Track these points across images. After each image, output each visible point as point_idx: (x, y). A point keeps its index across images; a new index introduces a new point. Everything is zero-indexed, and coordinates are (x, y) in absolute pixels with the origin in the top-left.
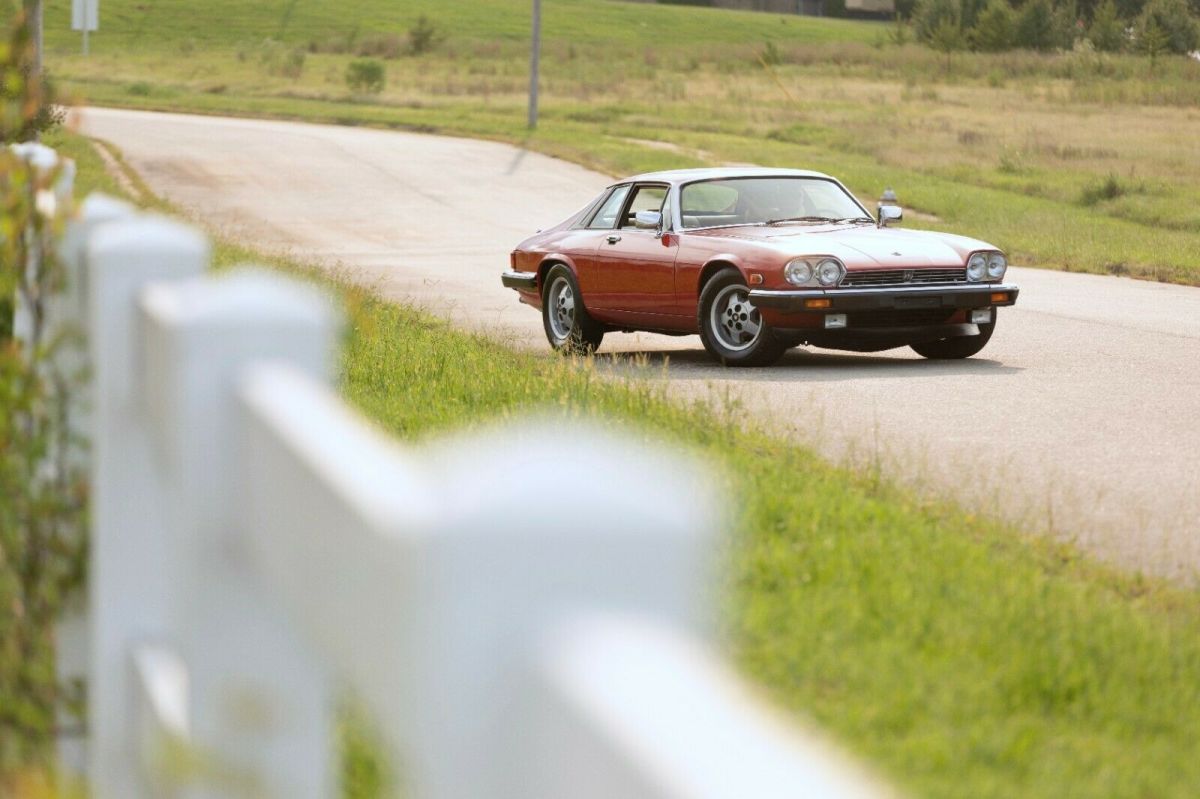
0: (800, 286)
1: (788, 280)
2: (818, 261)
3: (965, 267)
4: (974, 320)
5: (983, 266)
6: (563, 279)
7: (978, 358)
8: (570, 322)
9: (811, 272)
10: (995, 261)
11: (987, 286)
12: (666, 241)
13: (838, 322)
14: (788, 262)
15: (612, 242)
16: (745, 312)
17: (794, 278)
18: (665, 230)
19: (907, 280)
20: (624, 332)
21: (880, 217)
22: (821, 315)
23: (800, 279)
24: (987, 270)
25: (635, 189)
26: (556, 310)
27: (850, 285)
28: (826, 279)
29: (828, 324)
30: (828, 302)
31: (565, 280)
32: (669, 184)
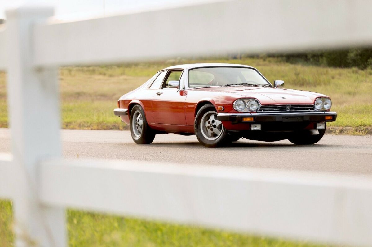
0: (239, 111)
1: (235, 108)
2: (249, 100)
3: (314, 104)
4: (317, 128)
5: (322, 104)
6: (138, 111)
7: (318, 144)
8: (141, 131)
9: (245, 105)
10: (327, 102)
11: (323, 113)
12: (182, 93)
13: (257, 128)
14: (235, 100)
15: (159, 94)
16: (216, 124)
17: (238, 108)
18: (181, 88)
19: (288, 109)
20: (164, 134)
21: (274, 84)
22: (250, 124)
23: (240, 108)
24: (323, 106)
25: (169, 73)
26: (135, 124)
27: (263, 111)
28: (252, 109)
29: (252, 129)
30: (252, 119)
31: (140, 112)
32: (183, 69)
